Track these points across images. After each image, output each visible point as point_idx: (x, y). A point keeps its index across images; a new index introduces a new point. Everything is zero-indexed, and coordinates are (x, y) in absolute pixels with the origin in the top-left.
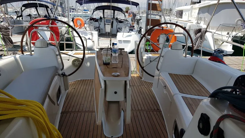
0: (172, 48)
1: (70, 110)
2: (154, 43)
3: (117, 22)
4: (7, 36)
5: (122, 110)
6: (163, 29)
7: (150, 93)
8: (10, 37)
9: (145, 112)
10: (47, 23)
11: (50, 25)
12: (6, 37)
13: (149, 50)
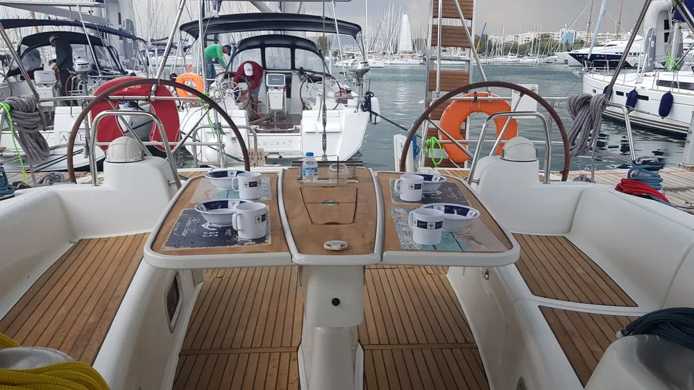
0: (506, 157)
1: (207, 344)
2: (453, 139)
3: (301, 80)
4: (33, 129)
5: (359, 345)
6: (476, 99)
7: (443, 290)
8: (40, 131)
9: (427, 352)
10: (145, 90)
11: (153, 97)
12: (29, 131)
13: (437, 160)
